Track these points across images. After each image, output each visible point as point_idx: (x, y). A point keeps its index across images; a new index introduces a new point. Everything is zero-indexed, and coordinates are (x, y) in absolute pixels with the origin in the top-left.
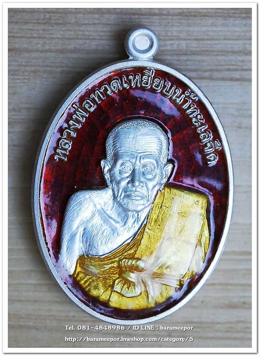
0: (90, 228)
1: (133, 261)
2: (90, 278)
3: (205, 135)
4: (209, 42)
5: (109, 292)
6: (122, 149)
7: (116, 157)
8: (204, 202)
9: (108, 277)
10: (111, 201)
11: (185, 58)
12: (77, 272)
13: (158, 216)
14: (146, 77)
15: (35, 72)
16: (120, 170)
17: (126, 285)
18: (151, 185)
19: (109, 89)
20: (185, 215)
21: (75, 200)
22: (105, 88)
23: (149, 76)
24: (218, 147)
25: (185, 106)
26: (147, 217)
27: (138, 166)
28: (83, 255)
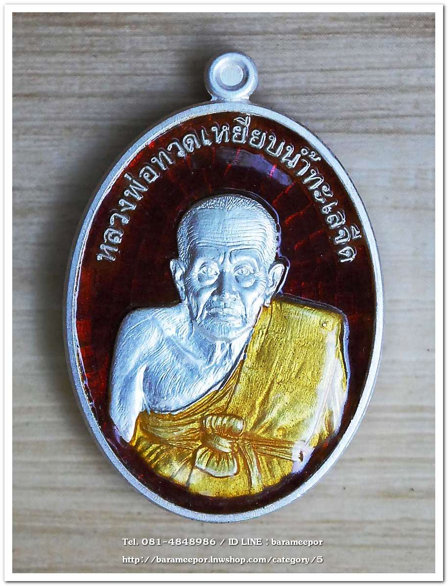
0: (155, 367)
1: (224, 418)
2: (158, 448)
3: (335, 217)
4: (341, 73)
5: (188, 469)
6: (202, 241)
8: (336, 324)
9: (185, 445)
10: (187, 326)
11: (304, 100)
12: (136, 438)
14: (238, 129)
15: (69, 128)
16: (199, 275)
17: (214, 457)
18: (250, 297)
19: (180, 148)
20: (305, 345)
21: (130, 324)
22: (174, 147)
23: (243, 127)
24: (357, 235)
25: (301, 172)
26: (245, 349)
27: (229, 268)
28: (146, 411)
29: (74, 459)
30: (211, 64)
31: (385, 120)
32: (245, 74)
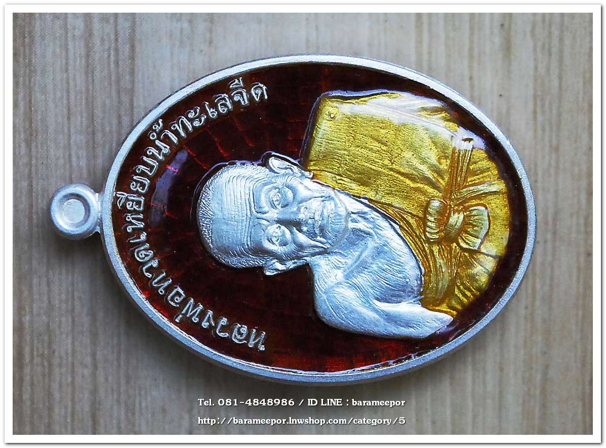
0: (375, 291)
1: (428, 220)
2: (459, 288)
3: (221, 105)
4: (72, 96)
5: (481, 257)
6: (245, 242)
7: (260, 251)
8: (331, 104)
9: (455, 260)
11: (99, 136)
12: (449, 310)
13: (354, 180)
14: (129, 204)
15: (128, 379)
16: (280, 245)
17: (469, 230)
18: (303, 192)
19: (150, 265)
20: (353, 136)
21: (331, 316)
22: (148, 270)
23: (127, 200)
24: (239, 82)
25: (174, 139)
26: (357, 198)
27: (274, 214)
28: (420, 300)
30: (62, 232)
31: (121, 52)
32: (72, 197)
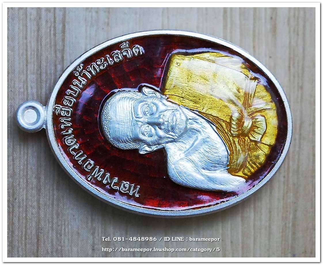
0: (202, 164)
1: (232, 123)
2: (249, 163)
3: (116, 57)
4: (29, 53)
5: (262, 146)
6: (129, 134)
7: (137, 140)
8: (177, 57)
9: (247, 146)
10: (178, 144)
11: (44, 76)
12: (243, 175)
13: (191, 101)
14: (62, 113)
15: (58, 215)
16: (149, 137)
17: (255, 130)
18: (162, 108)
19: (74, 147)
20: (190, 75)
21: (177, 178)
22: (72, 150)
23: (61, 110)
24: (126, 44)
25: (89, 76)
26: (192, 110)
27: (145, 119)
28: (227, 169)
29: (252, 215)
30: (24, 128)
31: (57, 29)
32: (30, 108)
